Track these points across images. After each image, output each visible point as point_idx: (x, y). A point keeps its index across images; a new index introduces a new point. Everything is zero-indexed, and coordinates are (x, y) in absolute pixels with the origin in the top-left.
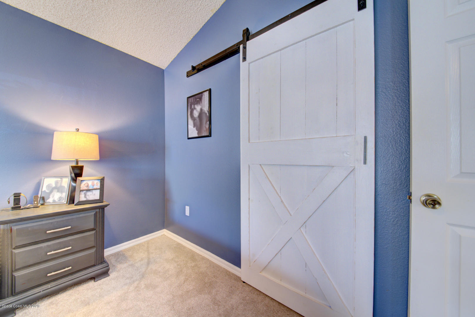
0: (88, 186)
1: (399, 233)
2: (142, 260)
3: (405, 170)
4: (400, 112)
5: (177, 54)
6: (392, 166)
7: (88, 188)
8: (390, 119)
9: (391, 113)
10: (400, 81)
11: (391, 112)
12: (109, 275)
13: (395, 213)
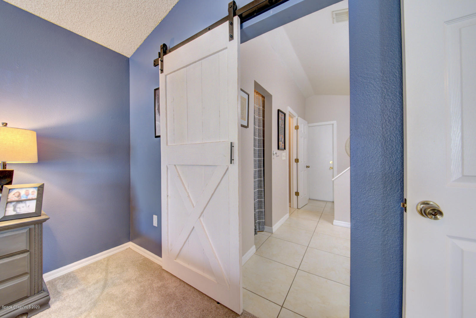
0: (19, 196)
1: (389, 245)
2: (97, 282)
3: (395, 173)
4: (390, 106)
5: (144, 40)
6: (381, 168)
7: (20, 198)
8: (379, 114)
9: (380, 108)
10: (390, 70)
11: (381, 106)
12: (49, 307)
13: (385, 221)
